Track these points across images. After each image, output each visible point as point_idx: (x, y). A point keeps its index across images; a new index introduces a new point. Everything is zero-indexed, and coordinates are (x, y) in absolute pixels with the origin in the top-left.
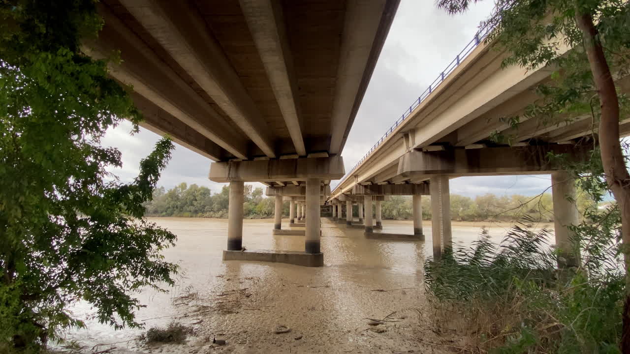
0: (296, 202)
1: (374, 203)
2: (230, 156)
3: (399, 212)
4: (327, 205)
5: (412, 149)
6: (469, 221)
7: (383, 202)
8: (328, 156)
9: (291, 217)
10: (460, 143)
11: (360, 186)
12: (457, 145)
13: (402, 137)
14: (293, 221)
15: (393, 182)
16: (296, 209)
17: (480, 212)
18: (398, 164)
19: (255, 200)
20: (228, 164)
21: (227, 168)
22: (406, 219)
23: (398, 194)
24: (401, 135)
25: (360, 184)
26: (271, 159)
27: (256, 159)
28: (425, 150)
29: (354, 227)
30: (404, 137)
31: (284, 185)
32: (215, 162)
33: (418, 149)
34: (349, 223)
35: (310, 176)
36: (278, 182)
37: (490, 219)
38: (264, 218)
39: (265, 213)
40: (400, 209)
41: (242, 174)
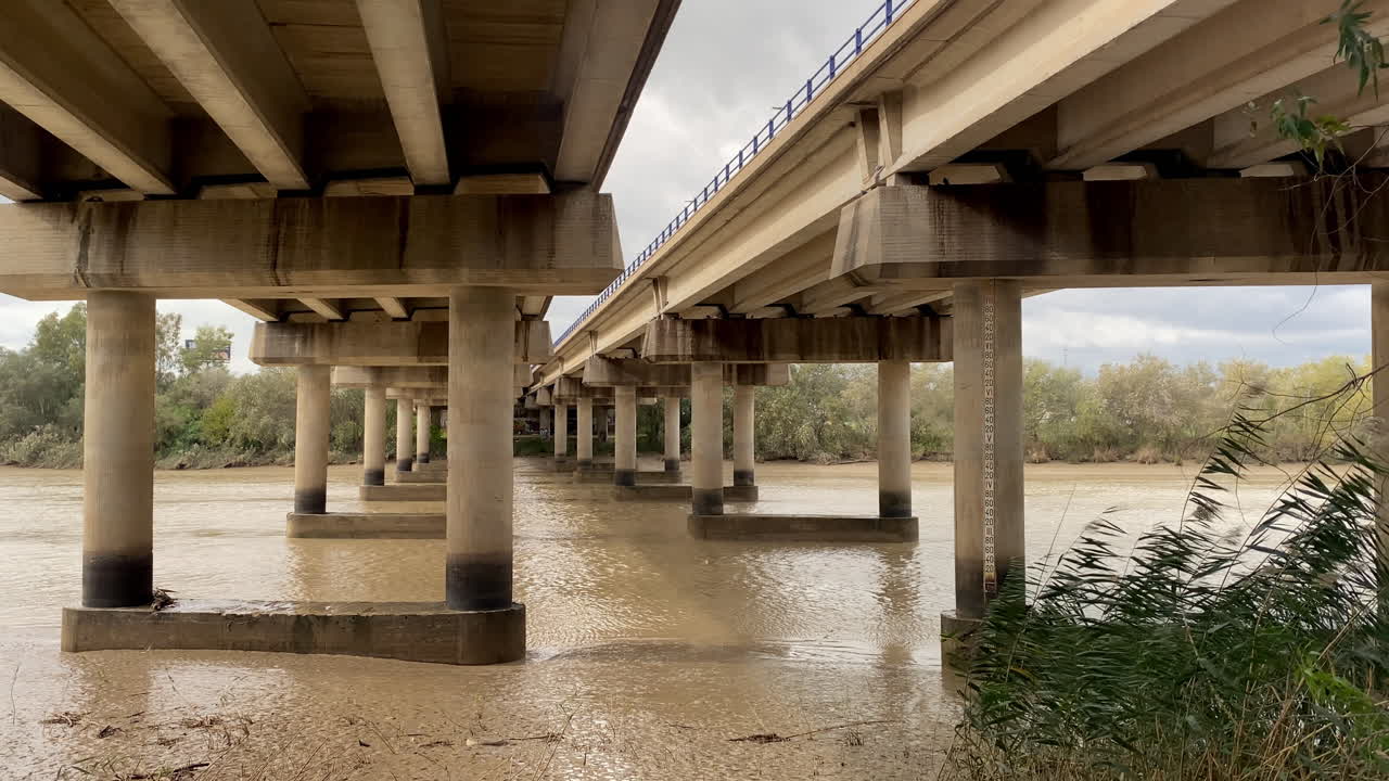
0: (390, 392)
1: (728, 394)
2: (88, 174)
3: (819, 431)
4: (529, 404)
5: (889, 171)
6: (1073, 462)
7: (764, 389)
8: (543, 188)
9: (369, 456)
10: (1066, 157)
11: (674, 328)
12: (1057, 163)
13: (852, 125)
14: (377, 477)
15: (808, 310)
16: (390, 419)
17: (1111, 426)
18: (834, 231)
19: (193, 386)
20: (74, 212)
21: (74, 231)
22: (846, 457)
23: (821, 359)
24: (848, 114)
25: (674, 315)
26: (284, 194)
27: (210, 193)
28: (936, 180)
29: (645, 495)
30: (859, 126)
31: (337, 316)
32: (11, 202)
33: (914, 176)
34: (627, 479)
35: (467, 277)
36: (310, 302)
37: (1144, 453)
38: (241, 464)
39: (246, 443)
40: (826, 419)
41: (146, 264)
